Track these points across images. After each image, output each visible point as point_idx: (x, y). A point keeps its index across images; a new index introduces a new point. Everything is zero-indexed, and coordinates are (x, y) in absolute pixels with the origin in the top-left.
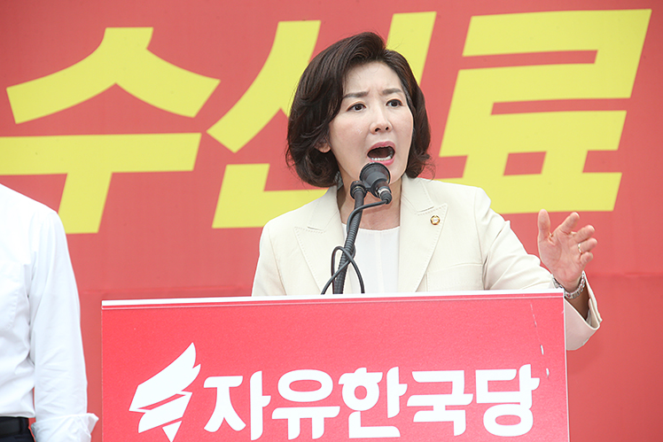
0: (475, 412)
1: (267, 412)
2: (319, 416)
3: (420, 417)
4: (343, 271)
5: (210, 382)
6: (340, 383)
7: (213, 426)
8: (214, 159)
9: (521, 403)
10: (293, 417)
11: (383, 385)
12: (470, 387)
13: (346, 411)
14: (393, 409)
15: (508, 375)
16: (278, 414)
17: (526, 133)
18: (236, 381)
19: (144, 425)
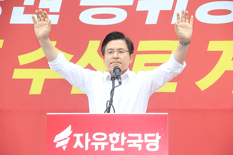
0: (144, 145)
1: (90, 143)
2: (103, 145)
3: (130, 146)
4: (110, 107)
5: (75, 135)
6: (109, 136)
7: (75, 147)
9: (156, 143)
10: (96, 145)
11: (120, 137)
12: (143, 138)
13: (110, 144)
14: (123, 143)
15: (153, 135)
16: (93, 144)
18: (82, 135)
19: (57, 146)
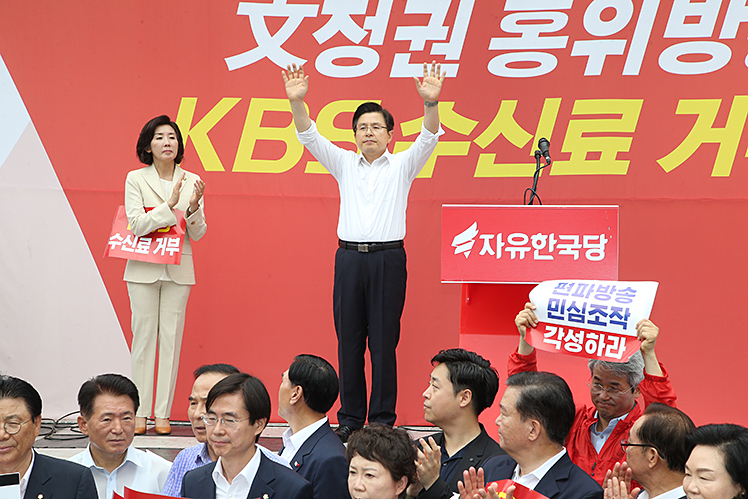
0: (582, 251)
1: (503, 248)
2: (523, 251)
3: (561, 252)
5: (482, 237)
6: (531, 238)
7: (482, 253)
8: (476, 151)
9: (600, 248)
10: (513, 251)
11: (547, 240)
12: (581, 242)
13: (533, 249)
14: (551, 249)
15: (596, 238)
16: (507, 249)
17: (594, 144)
18: (492, 236)
19: (457, 252)
